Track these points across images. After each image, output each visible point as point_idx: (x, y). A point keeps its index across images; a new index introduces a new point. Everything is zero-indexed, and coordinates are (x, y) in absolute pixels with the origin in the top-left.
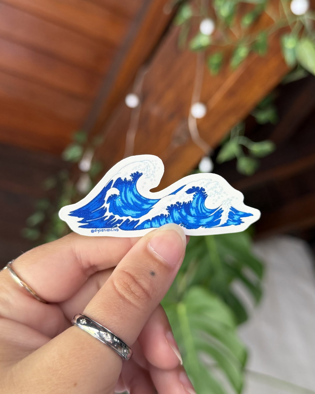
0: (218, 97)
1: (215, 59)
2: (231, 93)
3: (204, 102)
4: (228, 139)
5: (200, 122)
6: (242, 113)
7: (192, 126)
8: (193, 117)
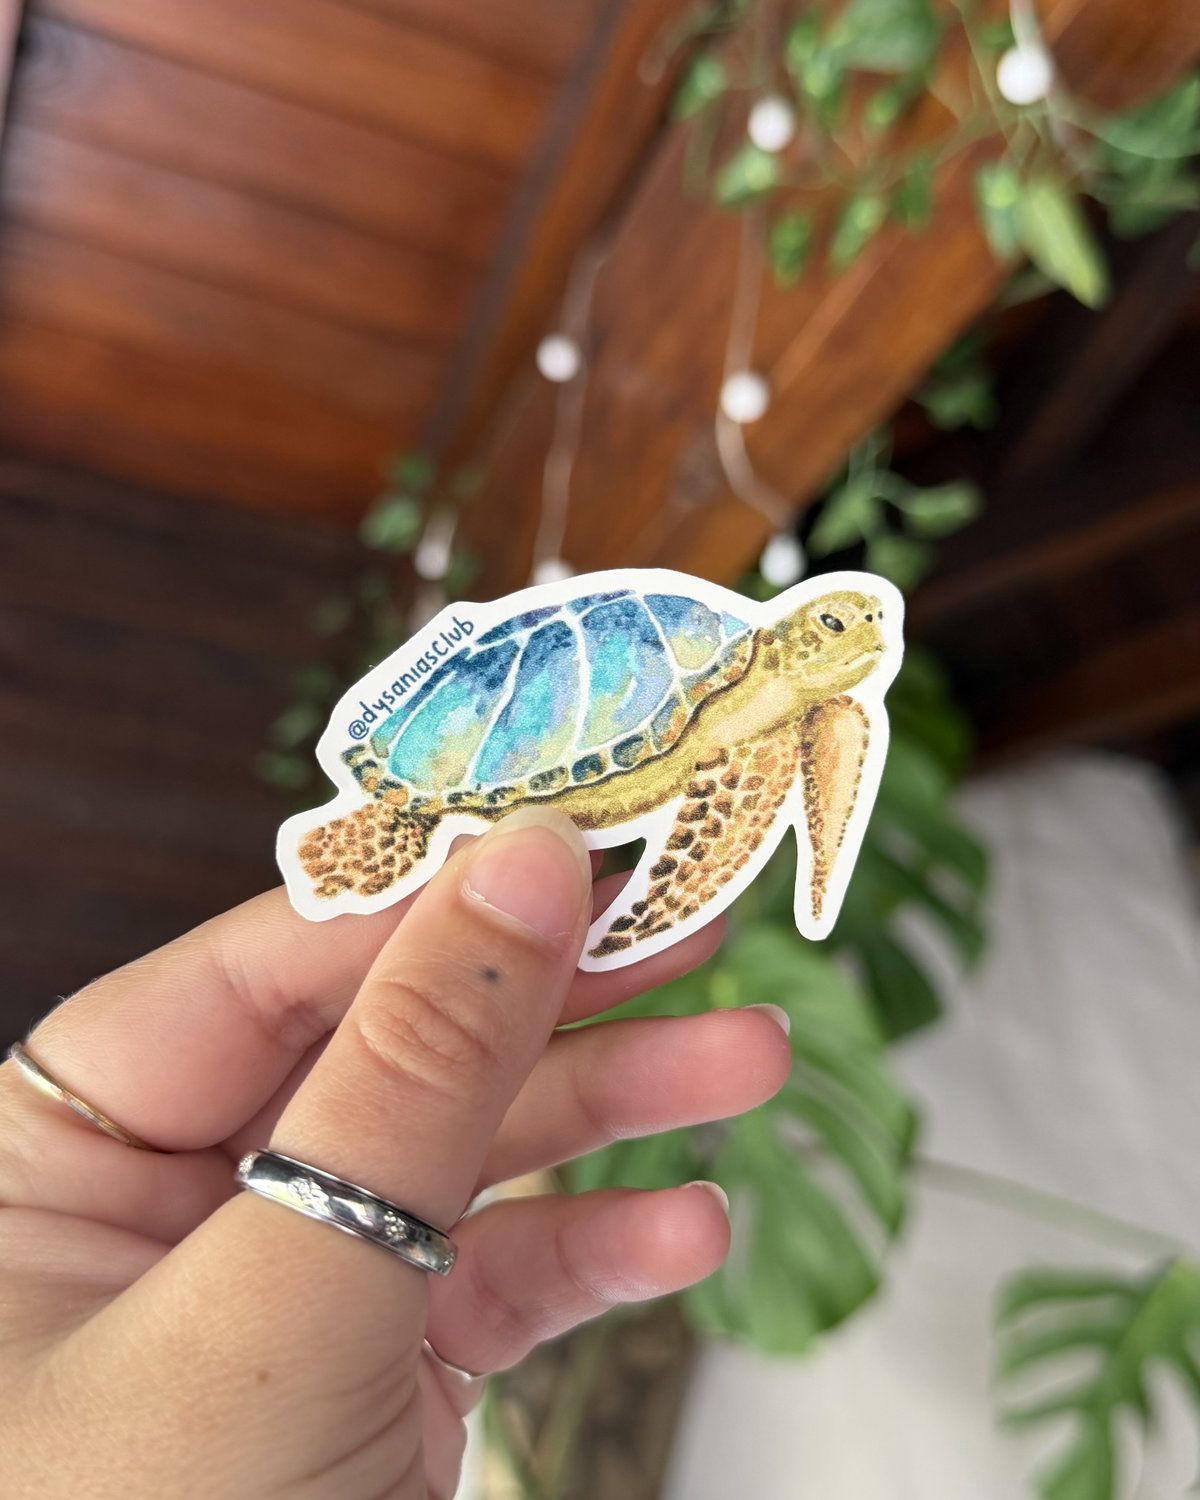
0: (801, 354)
1: (790, 235)
2: (842, 340)
3: (763, 368)
4: (841, 481)
5: (753, 434)
6: (880, 400)
7: (729, 445)
8: (728, 420)
